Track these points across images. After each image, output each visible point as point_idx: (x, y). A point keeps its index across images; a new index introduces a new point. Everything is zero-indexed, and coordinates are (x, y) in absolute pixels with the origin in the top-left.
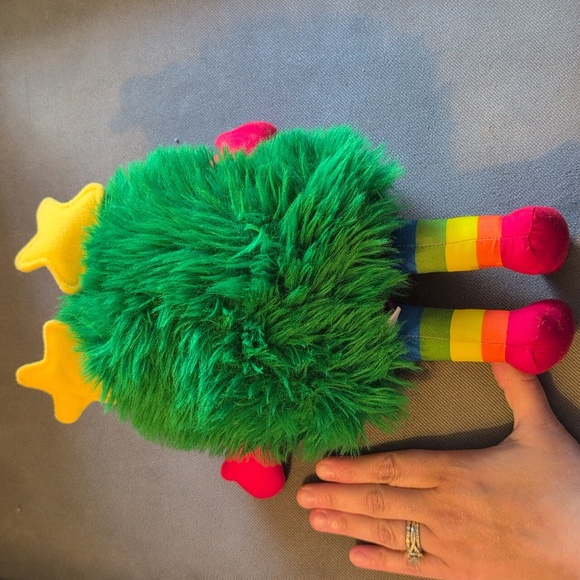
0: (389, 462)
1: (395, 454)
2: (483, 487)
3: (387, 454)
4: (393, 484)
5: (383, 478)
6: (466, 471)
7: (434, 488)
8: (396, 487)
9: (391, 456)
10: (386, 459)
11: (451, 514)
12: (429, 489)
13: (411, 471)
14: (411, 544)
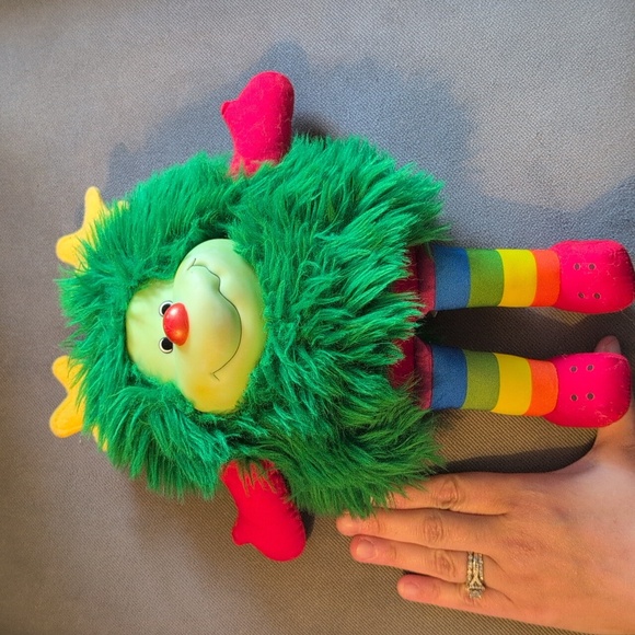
0: (450, 484)
1: (457, 477)
2: (561, 514)
3: (447, 476)
4: (455, 509)
5: (444, 503)
6: (541, 495)
7: (503, 515)
8: (458, 512)
9: (453, 479)
10: (447, 482)
11: (522, 545)
12: (495, 515)
13: (475, 495)
14: (473, 577)
